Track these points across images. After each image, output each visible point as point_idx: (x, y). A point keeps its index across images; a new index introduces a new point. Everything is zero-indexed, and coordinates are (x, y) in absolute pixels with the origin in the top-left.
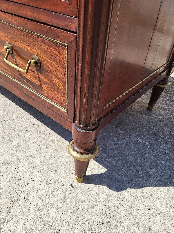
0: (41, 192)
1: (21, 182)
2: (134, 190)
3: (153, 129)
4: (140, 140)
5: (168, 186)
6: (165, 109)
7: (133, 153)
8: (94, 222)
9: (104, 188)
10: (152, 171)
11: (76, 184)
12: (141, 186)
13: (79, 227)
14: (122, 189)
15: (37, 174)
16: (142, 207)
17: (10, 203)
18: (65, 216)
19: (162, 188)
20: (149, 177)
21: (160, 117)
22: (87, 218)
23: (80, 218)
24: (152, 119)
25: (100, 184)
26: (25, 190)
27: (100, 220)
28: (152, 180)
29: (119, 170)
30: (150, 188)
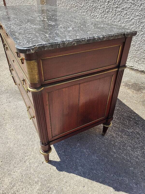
0: (31, 161)
1: (26, 154)
2: (66, 173)
3: (96, 147)
4: (85, 151)
5: (82, 176)
6: (113, 137)
7: (77, 157)
8: (43, 179)
9: (55, 168)
10: (79, 168)
11: (45, 162)
12: (70, 172)
13: (37, 179)
14: (61, 171)
15: (33, 153)
16: (65, 181)
17: (19, 161)
18: (34, 173)
19: (79, 176)
20: (77, 170)
21: (106, 141)
22: (42, 176)
23: (39, 176)
24: (100, 141)
25: (54, 166)
26: (26, 158)
27: (46, 179)
28: (77, 171)
29: (65, 162)
30: (73, 174)
